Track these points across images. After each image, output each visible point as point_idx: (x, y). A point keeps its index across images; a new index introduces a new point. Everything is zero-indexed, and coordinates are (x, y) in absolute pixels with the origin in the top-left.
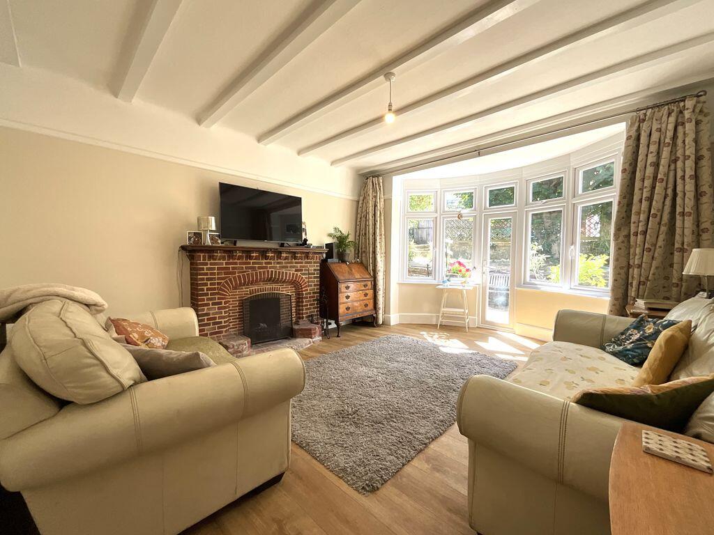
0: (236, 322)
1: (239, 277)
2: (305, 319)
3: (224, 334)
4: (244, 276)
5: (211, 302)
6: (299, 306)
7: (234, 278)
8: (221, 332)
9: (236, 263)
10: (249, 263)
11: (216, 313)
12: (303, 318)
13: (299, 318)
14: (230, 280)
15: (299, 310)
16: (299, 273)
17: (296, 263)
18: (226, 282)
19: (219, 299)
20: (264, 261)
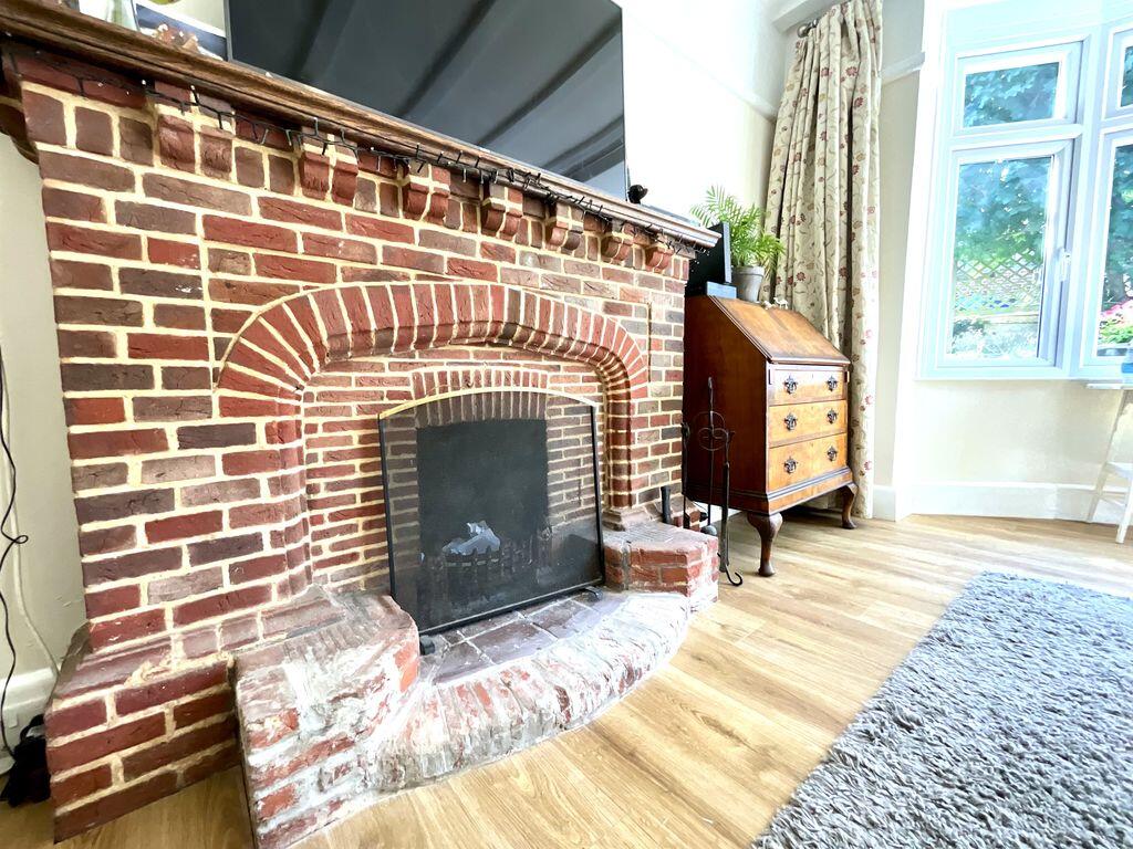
0: (352, 528)
1: (352, 296)
2: (637, 505)
3: (276, 601)
4: (378, 296)
5: (171, 428)
6: (616, 455)
7: (326, 300)
8: (258, 596)
9: (331, 221)
10: (404, 234)
11: (219, 491)
12: (630, 500)
13: (617, 501)
14: (301, 307)
15: (617, 470)
16: (619, 320)
17: (609, 275)
18: (276, 316)
19: (229, 407)
20: (479, 238)
